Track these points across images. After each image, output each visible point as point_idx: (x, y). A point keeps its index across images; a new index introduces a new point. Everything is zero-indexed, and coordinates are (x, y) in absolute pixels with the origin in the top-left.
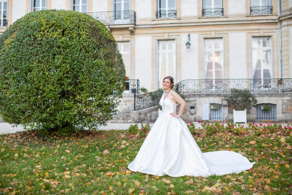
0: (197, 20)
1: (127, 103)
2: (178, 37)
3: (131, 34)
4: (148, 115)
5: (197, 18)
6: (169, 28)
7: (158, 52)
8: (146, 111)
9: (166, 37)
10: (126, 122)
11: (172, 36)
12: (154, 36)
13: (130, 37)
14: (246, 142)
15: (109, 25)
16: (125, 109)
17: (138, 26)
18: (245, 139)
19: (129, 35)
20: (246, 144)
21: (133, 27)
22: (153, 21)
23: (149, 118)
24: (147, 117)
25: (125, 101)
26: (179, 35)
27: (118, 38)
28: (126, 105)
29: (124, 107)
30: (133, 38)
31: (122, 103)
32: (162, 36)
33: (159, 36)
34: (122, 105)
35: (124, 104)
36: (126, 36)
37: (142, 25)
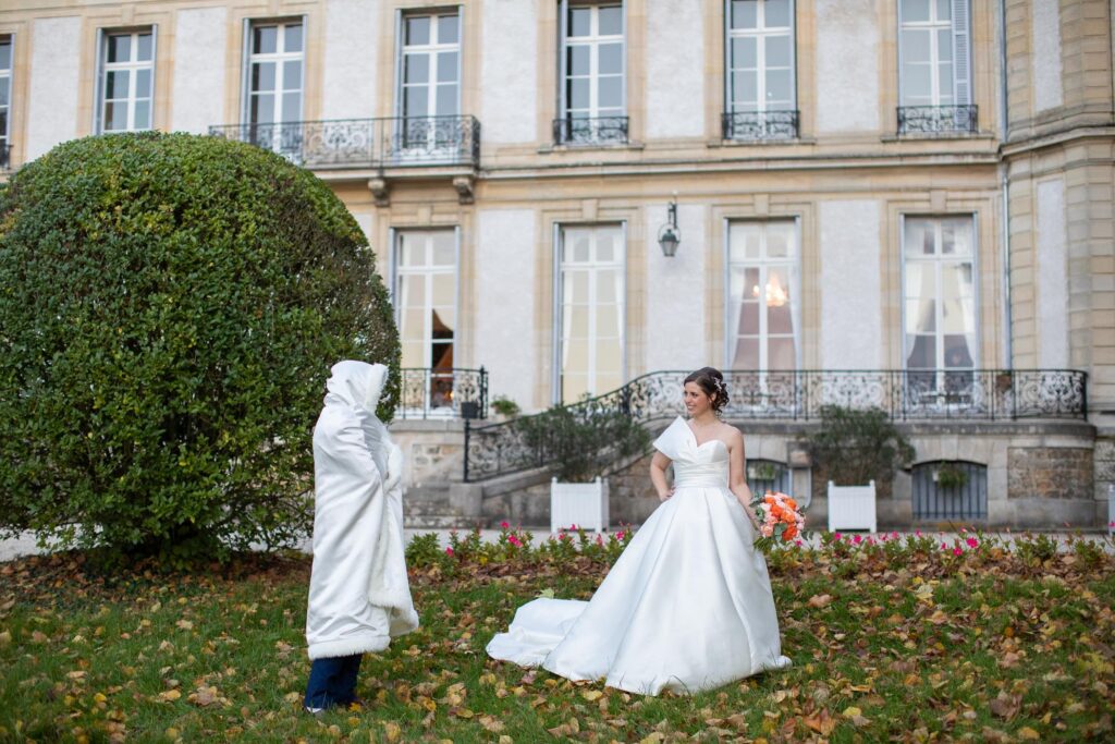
0: (702, 153)
1: (440, 455)
2: (634, 213)
3: (463, 200)
4: (516, 499)
5: (703, 145)
6: (601, 181)
7: (559, 267)
8: (508, 483)
9: (589, 213)
10: (432, 523)
11: (612, 209)
12: (545, 211)
13: (457, 213)
14: (800, 600)
15: (382, 169)
16: (433, 478)
17: (489, 170)
18: (798, 590)
19: (456, 207)
20: (796, 605)
21: (469, 176)
22: (541, 153)
23: (517, 509)
24: (510, 508)
25: (435, 447)
26: (636, 208)
27: (415, 214)
28: (436, 461)
29: (431, 469)
30: (467, 217)
31: (424, 454)
32: (574, 210)
33: (566, 210)
34: (420, 460)
35: (430, 457)
36: (444, 208)
37: (501, 169)
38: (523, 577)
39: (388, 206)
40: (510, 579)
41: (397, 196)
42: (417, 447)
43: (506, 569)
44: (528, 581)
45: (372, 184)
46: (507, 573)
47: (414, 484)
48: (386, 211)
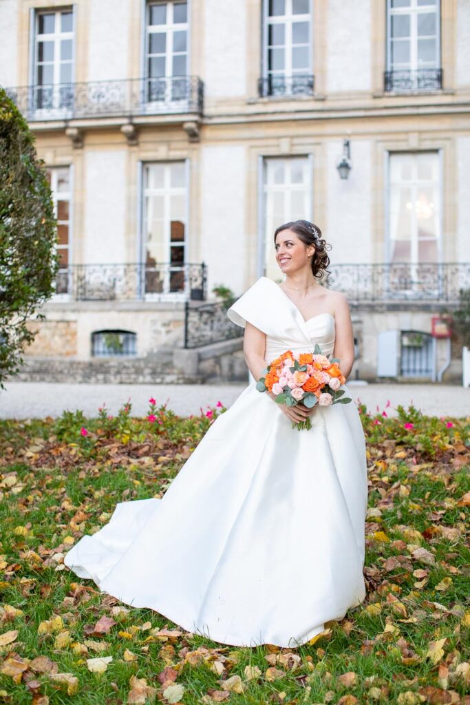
0: (369, 102)
1: (171, 327)
2: (318, 148)
3: (192, 139)
4: (225, 361)
6: (294, 124)
7: (262, 188)
8: (219, 349)
10: (159, 380)
11: (301, 145)
12: (252, 147)
13: (186, 149)
15: (131, 117)
16: (165, 345)
17: (210, 117)
19: (186, 144)
21: (196, 122)
22: (249, 104)
23: (226, 369)
24: (221, 368)
25: (167, 322)
26: (318, 144)
27: (156, 150)
28: (168, 332)
29: (165, 339)
30: (195, 152)
31: (159, 327)
32: (273, 146)
33: (267, 146)
34: (157, 332)
35: (163, 330)
36: (178, 146)
37: (219, 116)
38: (162, 459)
39: (137, 145)
40: (148, 460)
41: (144, 137)
42: (154, 322)
43: (146, 449)
44: (165, 464)
45: (125, 129)
46: (146, 454)
47: (152, 350)
48: (135, 149)
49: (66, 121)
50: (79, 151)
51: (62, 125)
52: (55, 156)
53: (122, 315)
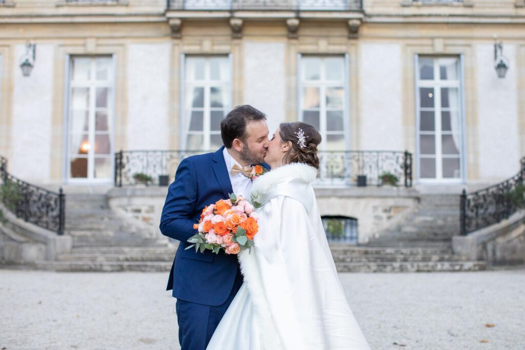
0: (511, 11)
1: (392, 213)
2: (468, 49)
3: (351, 36)
4: (490, 247)
5: (512, 6)
6: (445, 27)
11: (453, 45)
12: (408, 45)
13: (346, 44)
15: (298, 11)
16: (388, 230)
17: (369, 16)
19: (344, 40)
21: (360, 19)
22: (404, 6)
25: (388, 208)
26: (469, 46)
27: (317, 44)
28: (389, 218)
29: (386, 224)
30: (353, 48)
31: (380, 212)
32: (427, 45)
33: (422, 45)
34: (378, 218)
35: (385, 215)
36: (335, 42)
37: (379, 15)
39: (296, 38)
42: (375, 208)
45: (290, 22)
47: (374, 236)
48: (294, 41)
49: (231, 11)
50: (237, 41)
51: (227, 15)
52: (213, 44)
53: (343, 201)
